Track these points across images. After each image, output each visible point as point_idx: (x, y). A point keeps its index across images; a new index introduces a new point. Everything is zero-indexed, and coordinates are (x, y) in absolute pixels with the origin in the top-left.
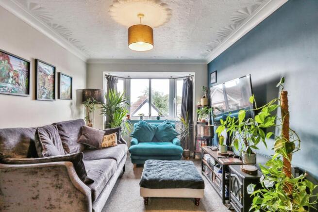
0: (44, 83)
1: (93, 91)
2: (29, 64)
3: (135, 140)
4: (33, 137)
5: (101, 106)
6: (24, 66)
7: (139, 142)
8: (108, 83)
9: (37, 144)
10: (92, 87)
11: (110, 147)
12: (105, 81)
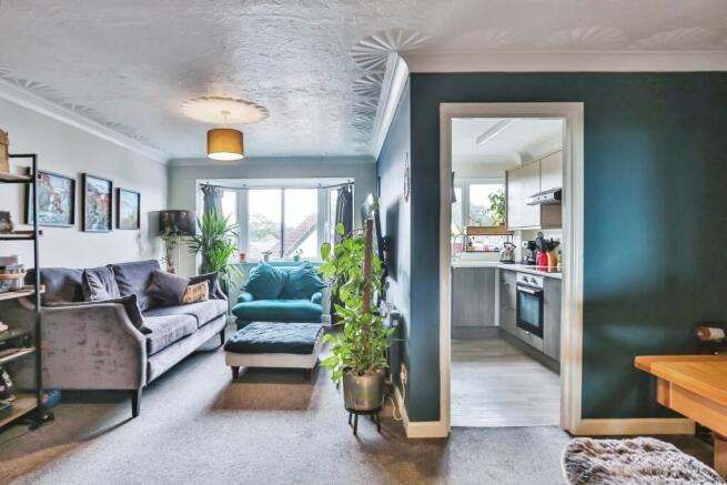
0: (95, 207)
1: (178, 213)
3: (247, 296)
4: (79, 280)
5: (190, 238)
6: (67, 186)
7: (255, 298)
8: (205, 199)
9: (84, 288)
10: (176, 208)
11: (195, 302)
12: (200, 196)
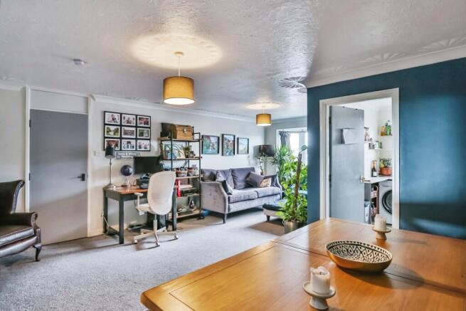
0: (228, 146)
2: (219, 138)
4: (215, 173)
5: (272, 158)
8: (281, 139)
9: (216, 176)
10: (268, 144)
12: (279, 137)
